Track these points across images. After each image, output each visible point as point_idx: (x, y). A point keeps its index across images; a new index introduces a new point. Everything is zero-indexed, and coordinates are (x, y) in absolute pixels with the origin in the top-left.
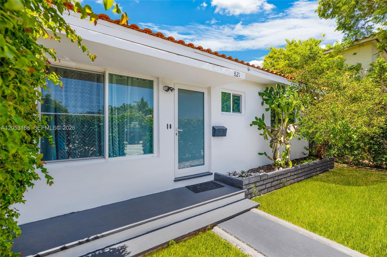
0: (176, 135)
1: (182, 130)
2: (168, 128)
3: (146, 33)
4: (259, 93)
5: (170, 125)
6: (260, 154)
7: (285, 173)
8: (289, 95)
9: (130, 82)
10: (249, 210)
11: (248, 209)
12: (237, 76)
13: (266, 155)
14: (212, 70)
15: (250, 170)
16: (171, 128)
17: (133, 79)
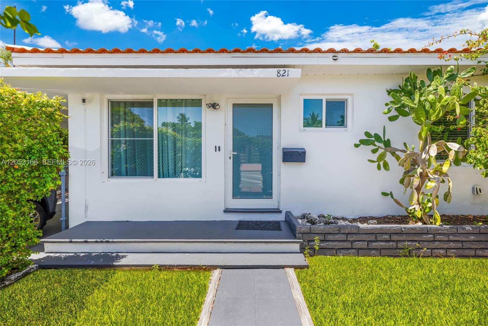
0: (230, 158)
1: (236, 153)
2: (216, 151)
3: (171, 52)
4: (387, 91)
5: (219, 147)
6: (384, 194)
7: (414, 232)
8: (437, 86)
9: (184, 104)
10: (283, 268)
11: (282, 266)
12: (282, 76)
13: (392, 197)
14: (237, 76)
15: (360, 218)
16: (219, 150)
17: (188, 101)
